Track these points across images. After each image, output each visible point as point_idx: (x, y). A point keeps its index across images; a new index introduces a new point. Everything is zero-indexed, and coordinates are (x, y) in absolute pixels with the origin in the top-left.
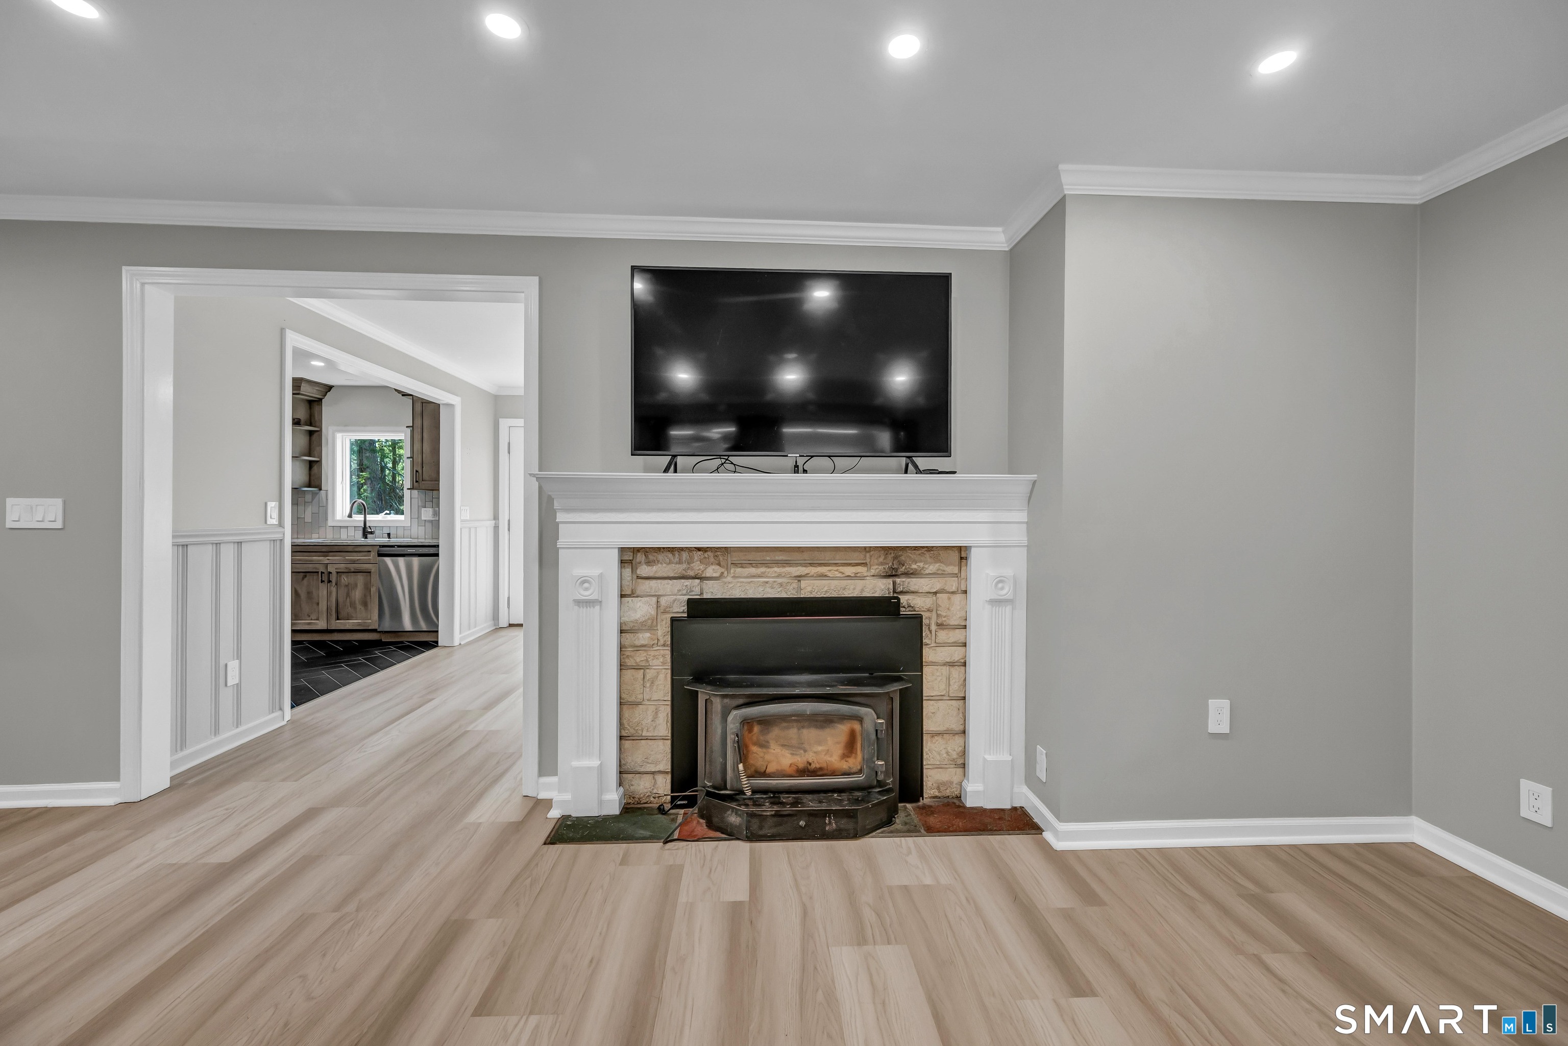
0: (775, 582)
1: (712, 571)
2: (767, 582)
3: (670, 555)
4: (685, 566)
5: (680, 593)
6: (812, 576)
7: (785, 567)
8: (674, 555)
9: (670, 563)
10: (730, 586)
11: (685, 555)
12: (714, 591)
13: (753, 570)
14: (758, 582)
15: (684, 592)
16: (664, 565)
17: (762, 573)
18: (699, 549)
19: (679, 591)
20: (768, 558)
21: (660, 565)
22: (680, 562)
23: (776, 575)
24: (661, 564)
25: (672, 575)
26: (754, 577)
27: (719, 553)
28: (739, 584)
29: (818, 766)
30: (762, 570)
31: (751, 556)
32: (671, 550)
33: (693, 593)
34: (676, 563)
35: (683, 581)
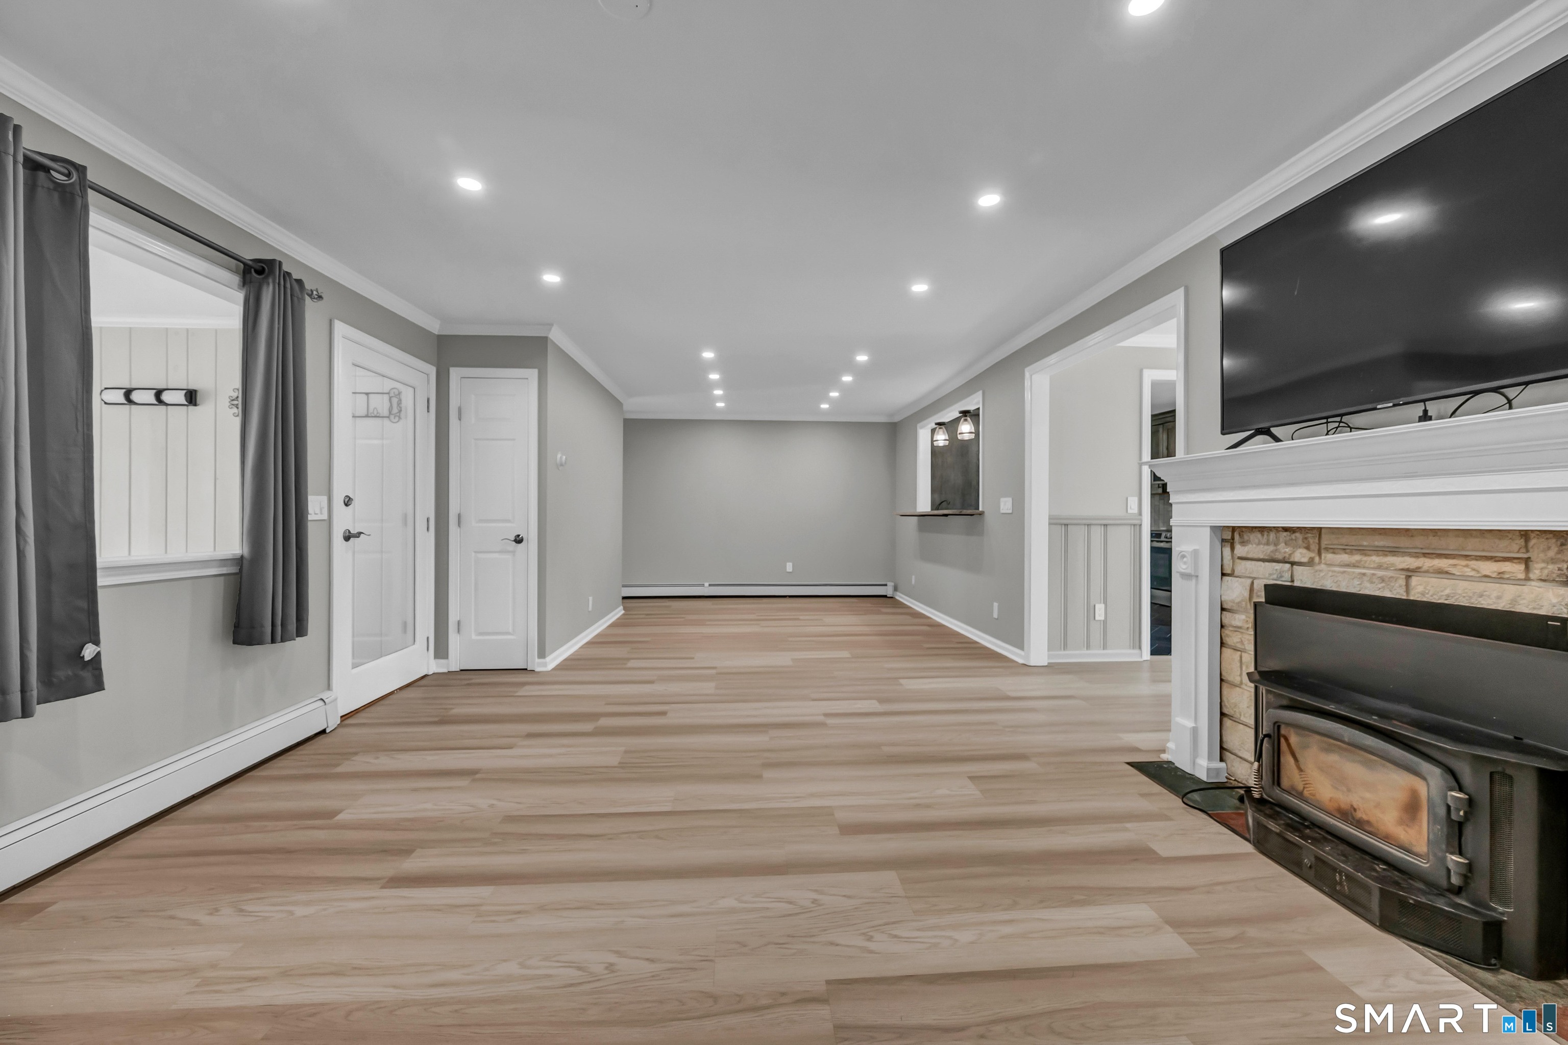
0: (1373, 574)
1: (1300, 555)
2: (1364, 574)
3: (1259, 535)
4: (1272, 548)
5: (1271, 577)
6: (1427, 572)
7: (1386, 555)
8: (1263, 535)
9: (1259, 544)
10: (1322, 574)
11: (1272, 535)
12: (1305, 579)
13: (1345, 558)
14: (1354, 572)
15: (1275, 576)
16: (1254, 546)
17: (1360, 561)
18: (1286, 529)
19: (1270, 575)
20: (1365, 543)
21: (1250, 546)
22: (1268, 544)
23: (1376, 565)
24: (1252, 544)
25: (1262, 557)
26: (1348, 565)
27: (1309, 535)
28: (1330, 574)
30: (1357, 557)
31: (1345, 540)
32: (1262, 529)
33: (1283, 579)
34: (1264, 544)
35: (1274, 564)
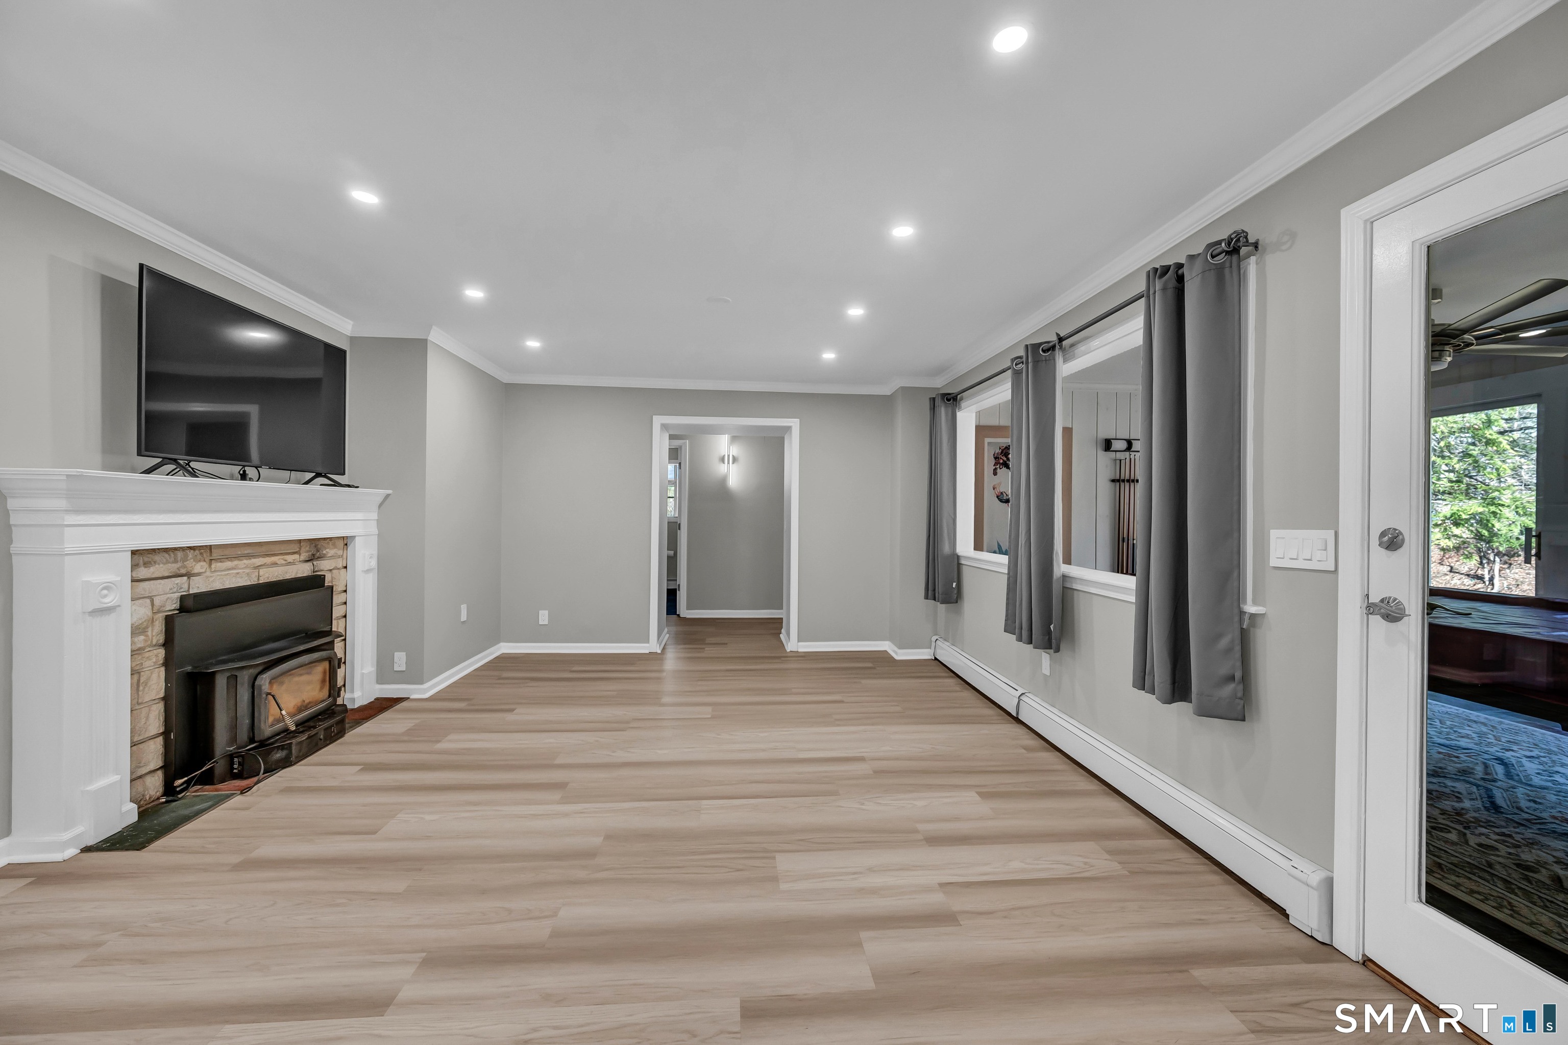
0: (244, 572)
1: (198, 567)
2: (238, 573)
3: (166, 555)
4: (179, 564)
5: (171, 591)
6: (267, 565)
7: (250, 559)
8: (169, 555)
9: (167, 562)
10: (211, 579)
11: (180, 554)
12: (199, 586)
13: (229, 564)
14: (232, 573)
15: (175, 590)
16: (161, 565)
17: (236, 565)
18: (190, 548)
19: (171, 589)
20: (239, 553)
21: (157, 566)
22: (176, 561)
23: (245, 566)
24: (159, 564)
25: (167, 574)
26: (229, 569)
27: (202, 551)
28: (219, 577)
29: (308, 701)
30: (236, 562)
31: (228, 552)
32: (166, 550)
33: (182, 590)
34: (173, 563)
35: (173, 579)
